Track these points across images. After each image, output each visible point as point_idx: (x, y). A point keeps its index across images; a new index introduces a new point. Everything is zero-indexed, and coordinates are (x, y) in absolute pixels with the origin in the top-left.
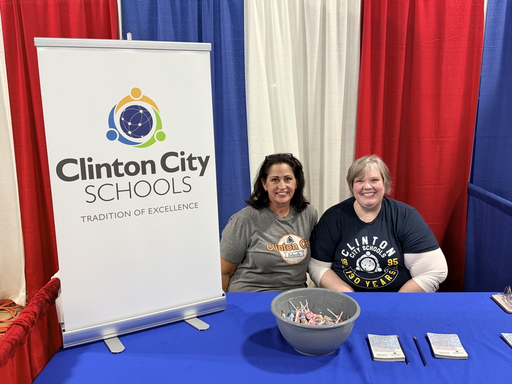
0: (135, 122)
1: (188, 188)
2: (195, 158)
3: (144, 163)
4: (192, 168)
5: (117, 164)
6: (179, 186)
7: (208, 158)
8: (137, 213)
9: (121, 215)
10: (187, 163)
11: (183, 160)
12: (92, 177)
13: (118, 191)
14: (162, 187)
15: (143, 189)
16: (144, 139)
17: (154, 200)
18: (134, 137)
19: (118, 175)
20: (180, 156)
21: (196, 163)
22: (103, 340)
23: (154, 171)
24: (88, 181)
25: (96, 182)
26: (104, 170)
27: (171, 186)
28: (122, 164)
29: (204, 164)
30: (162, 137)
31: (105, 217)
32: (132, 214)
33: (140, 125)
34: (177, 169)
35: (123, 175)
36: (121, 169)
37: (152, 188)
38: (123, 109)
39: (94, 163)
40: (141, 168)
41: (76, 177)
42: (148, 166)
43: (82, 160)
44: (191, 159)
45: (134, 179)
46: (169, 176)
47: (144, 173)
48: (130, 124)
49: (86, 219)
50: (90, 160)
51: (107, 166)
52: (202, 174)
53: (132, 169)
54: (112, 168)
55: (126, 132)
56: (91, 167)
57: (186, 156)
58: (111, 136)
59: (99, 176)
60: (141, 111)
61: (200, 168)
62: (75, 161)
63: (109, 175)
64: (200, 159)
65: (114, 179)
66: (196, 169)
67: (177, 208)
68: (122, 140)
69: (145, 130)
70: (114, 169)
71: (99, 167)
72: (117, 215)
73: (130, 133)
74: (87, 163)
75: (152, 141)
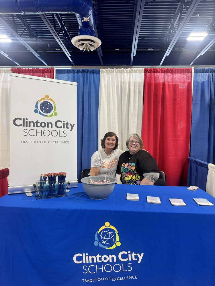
0: (46, 107)
1: (65, 135)
2: (69, 124)
3: (48, 123)
4: (67, 128)
5: (37, 122)
6: (62, 134)
7: (74, 125)
8: (44, 142)
9: (37, 142)
10: (65, 125)
11: (64, 124)
12: (27, 126)
13: (36, 133)
14: (54, 133)
15: (47, 133)
16: (49, 114)
17: (51, 138)
18: (45, 113)
19: (37, 126)
20: (63, 123)
21: (69, 126)
22: (25, 193)
23: (52, 127)
24: (25, 127)
25: (28, 128)
26: (32, 124)
27: (58, 134)
28: (39, 122)
29: (72, 127)
30: (56, 114)
31: (31, 142)
32: (42, 142)
33: (48, 108)
34: (61, 127)
35: (39, 127)
36: (39, 124)
37: (51, 133)
38: (42, 102)
39: (28, 121)
40: (47, 125)
41: (21, 125)
42: (50, 125)
43: (24, 119)
44: (67, 124)
45: (43, 129)
46: (58, 129)
47: (48, 127)
48: (44, 108)
49: (23, 142)
50: (27, 119)
51: (33, 122)
52: (71, 130)
53: (43, 125)
54: (35, 123)
55: (42, 110)
56: (27, 122)
57: (65, 123)
58: (36, 111)
59: (30, 126)
60: (49, 104)
61: (70, 128)
62: (21, 119)
63: (34, 126)
64: (71, 124)
65: (35, 128)
66: (69, 128)
67: (60, 142)
68: (40, 113)
69: (50, 111)
70: (36, 124)
71: (30, 122)
72: (35, 142)
73: (43, 111)
74: (25, 120)
75: (52, 115)
